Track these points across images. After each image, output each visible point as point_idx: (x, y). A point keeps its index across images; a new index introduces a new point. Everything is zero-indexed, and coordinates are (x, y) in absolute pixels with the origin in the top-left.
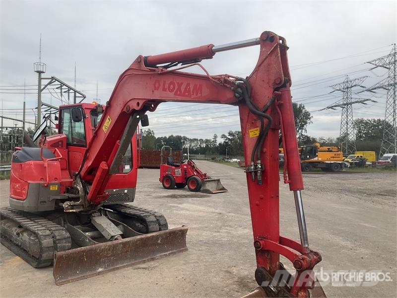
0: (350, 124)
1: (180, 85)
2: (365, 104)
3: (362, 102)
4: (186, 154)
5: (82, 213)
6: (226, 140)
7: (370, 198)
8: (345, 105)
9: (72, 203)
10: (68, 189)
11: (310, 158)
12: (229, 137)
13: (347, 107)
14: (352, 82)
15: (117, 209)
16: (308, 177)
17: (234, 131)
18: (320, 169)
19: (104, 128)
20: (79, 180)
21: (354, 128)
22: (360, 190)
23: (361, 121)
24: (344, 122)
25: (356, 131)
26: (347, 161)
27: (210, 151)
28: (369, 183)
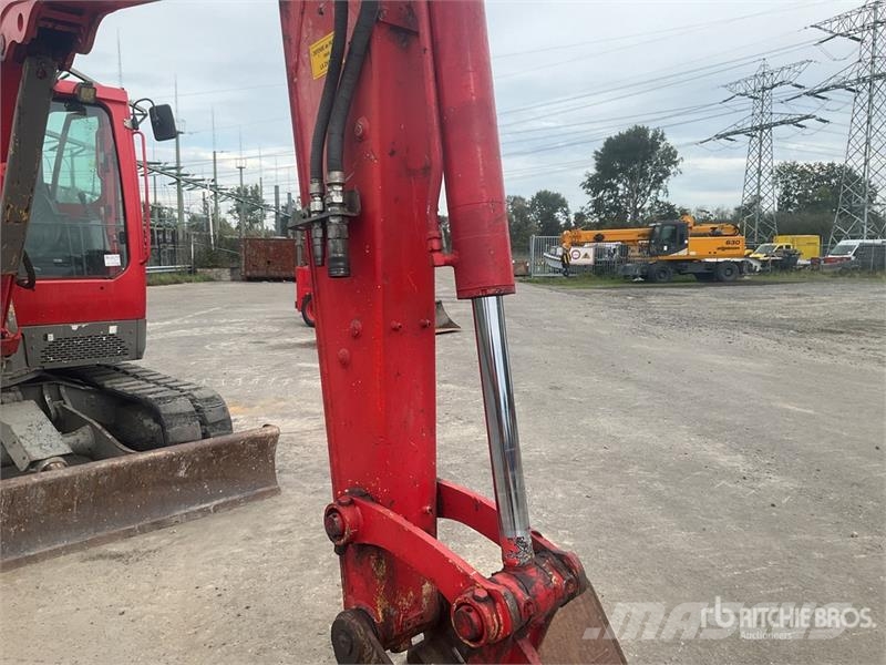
0: (766, 175)
2: (801, 126)
3: (795, 122)
7: (804, 340)
8: (757, 129)
11: (670, 251)
13: (761, 135)
14: (775, 75)
15: (100, 379)
16: (663, 294)
18: (694, 277)
21: (775, 183)
22: (782, 322)
23: (792, 168)
24: (753, 169)
25: (778, 192)
26: (756, 259)
28: (803, 306)
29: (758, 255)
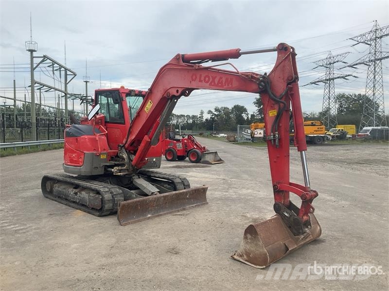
0: (332, 99)
1: (214, 78)
2: (346, 79)
3: (343, 77)
4: (178, 130)
5: (127, 176)
6: (212, 116)
7: (350, 166)
8: (328, 80)
9: (120, 168)
10: (112, 157)
12: (216, 113)
13: (330, 82)
14: (335, 58)
15: (147, 174)
17: (220, 107)
19: (145, 109)
20: (124, 150)
21: (336, 102)
22: (341, 160)
23: (343, 96)
24: (326, 97)
25: (337, 106)
26: (329, 135)
27: (196, 127)
28: (350, 154)
29: (330, 133)
